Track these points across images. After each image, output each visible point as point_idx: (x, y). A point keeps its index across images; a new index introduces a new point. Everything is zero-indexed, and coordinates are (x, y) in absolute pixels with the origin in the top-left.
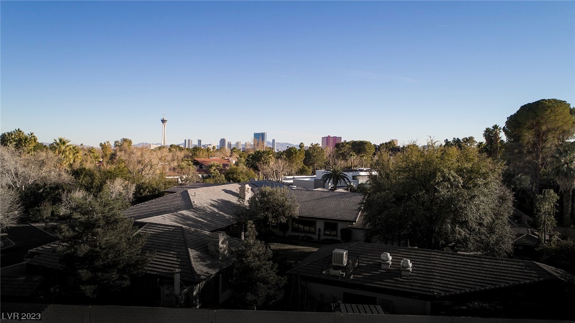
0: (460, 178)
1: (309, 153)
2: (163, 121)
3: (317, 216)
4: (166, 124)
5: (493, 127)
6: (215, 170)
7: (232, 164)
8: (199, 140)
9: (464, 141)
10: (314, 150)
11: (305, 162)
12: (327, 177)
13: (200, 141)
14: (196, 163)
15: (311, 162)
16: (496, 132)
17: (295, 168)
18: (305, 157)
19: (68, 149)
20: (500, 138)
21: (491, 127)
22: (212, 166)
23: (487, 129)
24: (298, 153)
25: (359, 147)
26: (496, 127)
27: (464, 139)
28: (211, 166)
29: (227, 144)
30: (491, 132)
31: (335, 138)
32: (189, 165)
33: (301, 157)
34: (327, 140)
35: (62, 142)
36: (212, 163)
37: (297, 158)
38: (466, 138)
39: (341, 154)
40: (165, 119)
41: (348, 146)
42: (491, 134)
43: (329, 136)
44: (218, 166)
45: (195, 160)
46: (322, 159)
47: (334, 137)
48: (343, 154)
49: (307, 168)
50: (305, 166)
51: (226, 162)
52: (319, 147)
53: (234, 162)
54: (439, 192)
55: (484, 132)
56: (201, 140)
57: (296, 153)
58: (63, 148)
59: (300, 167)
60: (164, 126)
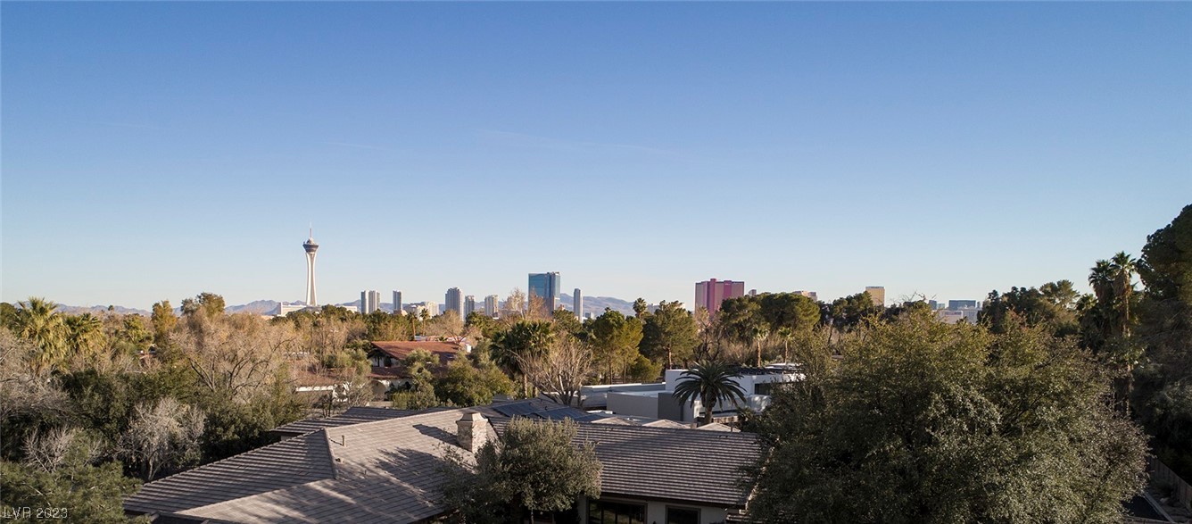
0: (994, 408)
1: (654, 325)
2: (309, 247)
3: (647, 492)
4: (316, 254)
5: (1115, 259)
6: (420, 371)
7: (463, 354)
8: (395, 292)
9: (1046, 292)
10: (668, 317)
11: (645, 348)
12: (688, 388)
13: (397, 296)
14: (375, 353)
15: (660, 347)
16: (1123, 271)
17: (618, 363)
18: (642, 336)
19: (52, 325)
20: (1133, 286)
21: (1108, 257)
22: (414, 360)
23: (1099, 264)
24: (626, 326)
25: (780, 309)
26: (1121, 259)
27: (1046, 286)
28: (411, 361)
29: (463, 300)
30: (1110, 272)
31: (728, 285)
32: (357, 358)
33: (632, 335)
34: (707, 289)
35: (38, 307)
36: (414, 352)
37: (623, 340)
38: (1052, 285)
39: (736, 325)
40: (313, 243)
41: (754, 306)
42: (1107, 277)
43: (713, 280)
44: (428, 360)
45: (375, 346)
46: (687, 342)
47: (726, 282)
48: (741, 327)
49: (647, 362)
50: (643, 358)
51: (448, 348)
52: (681, 311)
53: (469, 349)
54: (936, 443)
55: (1091, 272)
56: (400, 294)
57: (621, 326)
58: (40, 323)
59: (632, 361)
60: (312, 259)
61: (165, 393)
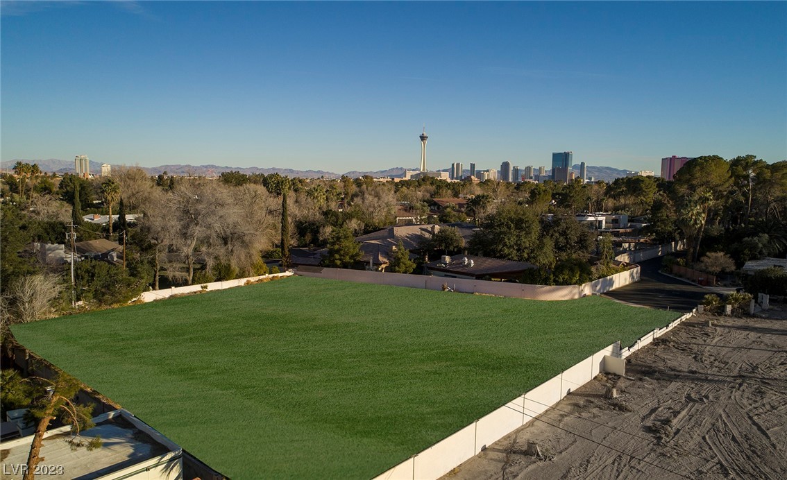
2: (423, 138)
4: (427, 141)
8: (471, 164)
10: (573, 189)
15: (567, 203)
33: (546, 198)
34: (669, 163)
37: (541, 200)
40: (425, 135)
56: (474, 165)
61: (353, 217)
